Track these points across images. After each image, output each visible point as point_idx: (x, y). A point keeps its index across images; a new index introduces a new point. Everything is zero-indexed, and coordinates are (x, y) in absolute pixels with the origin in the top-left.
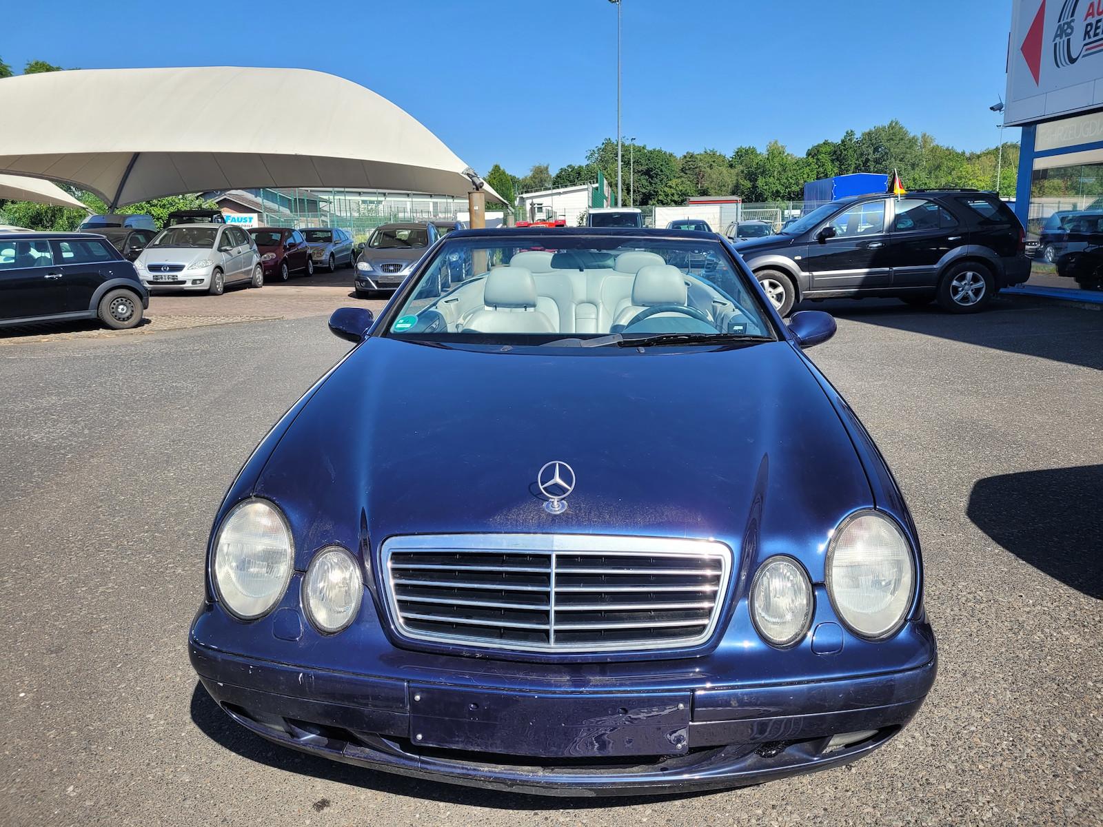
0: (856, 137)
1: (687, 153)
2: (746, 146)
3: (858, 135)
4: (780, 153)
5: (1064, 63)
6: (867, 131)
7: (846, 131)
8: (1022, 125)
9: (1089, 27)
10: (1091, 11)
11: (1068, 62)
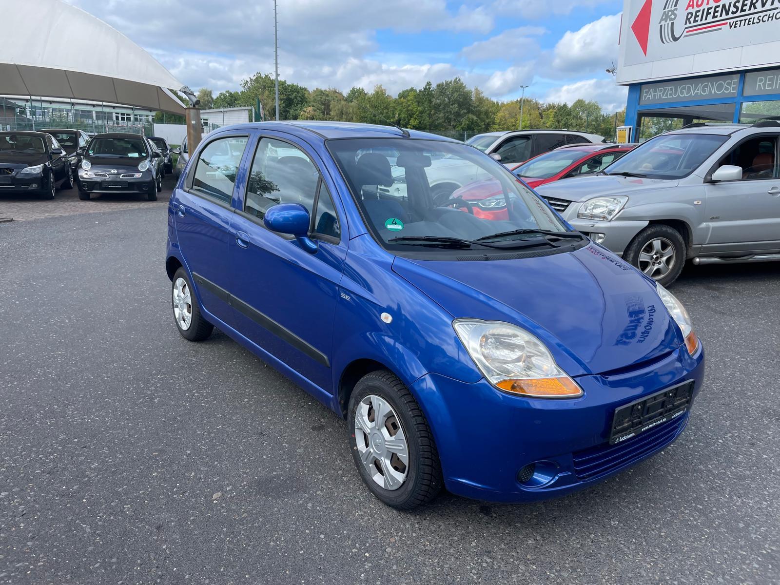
0: (433, 86)
4: (383, 94)
5: (668, 41)
6: (440, 83)
7: (427, 82)
8: (630, 85)
9: (690, 16)
10: (691, 4)
11: (672, 40)
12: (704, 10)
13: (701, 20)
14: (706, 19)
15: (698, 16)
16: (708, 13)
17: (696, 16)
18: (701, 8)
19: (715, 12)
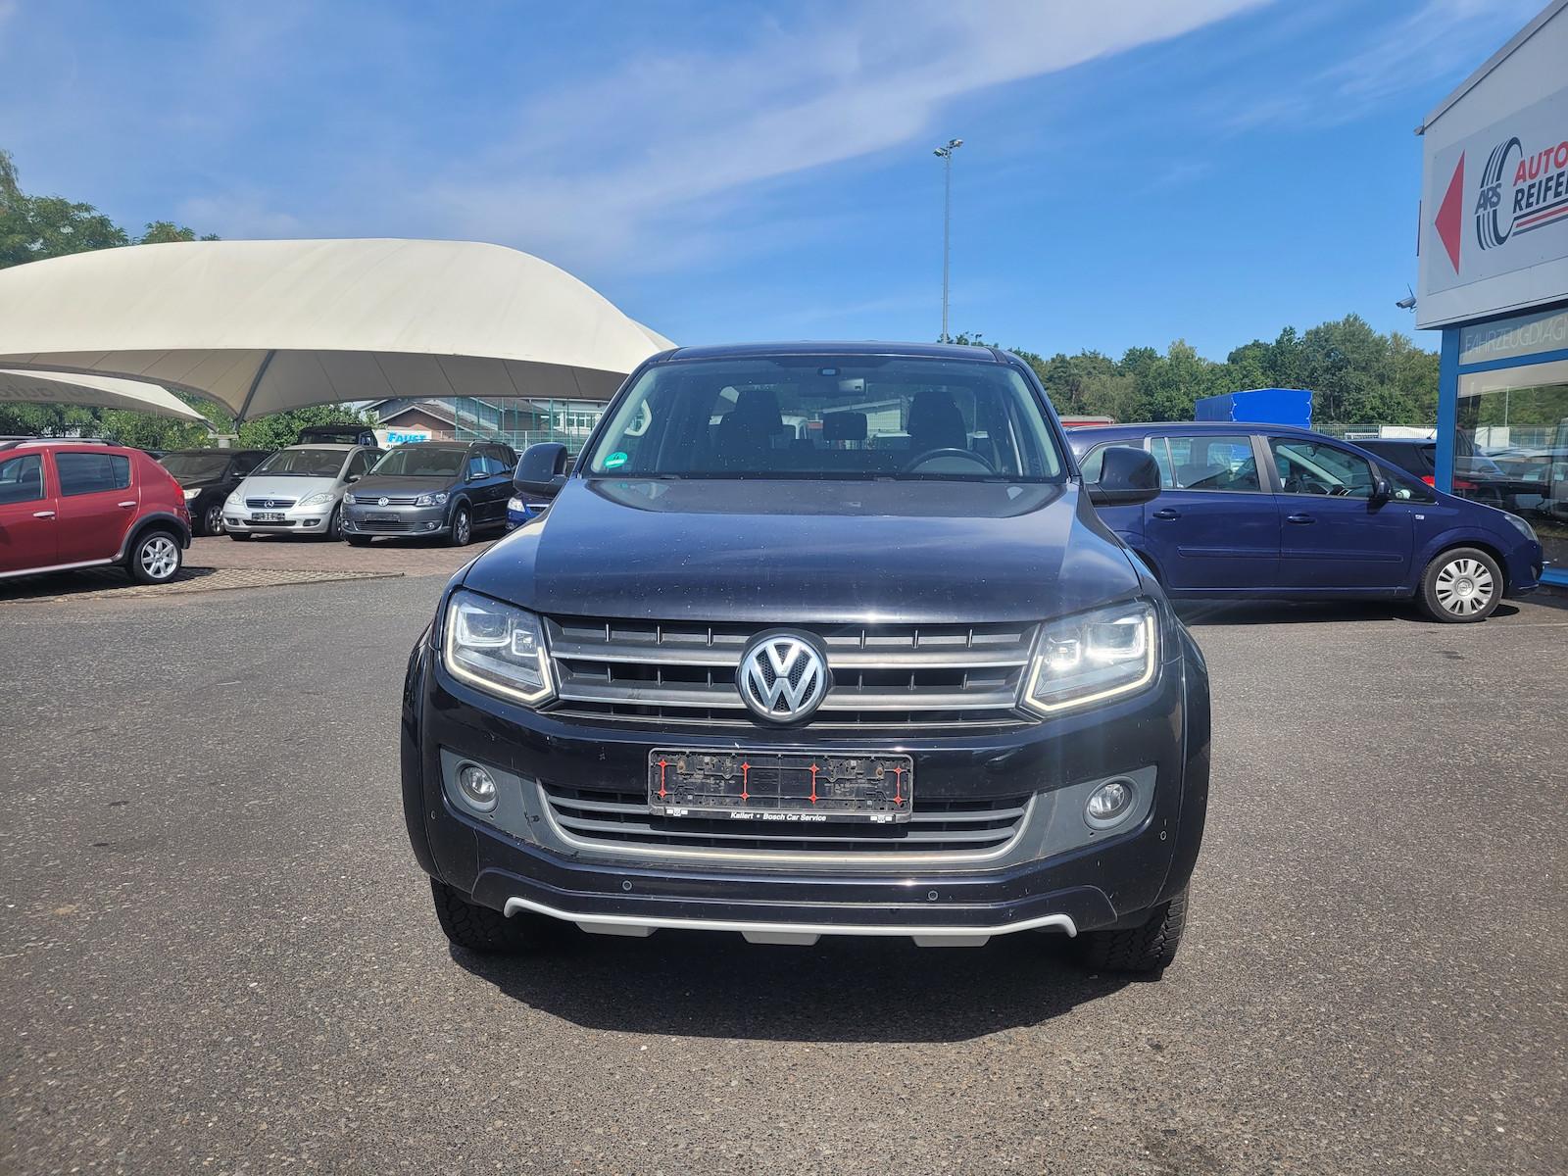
0: (1297, 336)
1: (1058, 355)
2: (1141, 346)
3: (1300, 334)
4: (1188, 358)
5: (1490, 243)
6: (1314, 328)
7: (1283, 328)
8: (1443, 328)
9: (1520, 195)
10: (1521, 173)
11: (1496, 243)
12: (1541, 182)
13: (1538, 203)
14: (1544, 200)
15: (1532, 196)
16: (1548, 189)
17: (1530, 195)
18: (1536, 181)
19: (1559, 184)
